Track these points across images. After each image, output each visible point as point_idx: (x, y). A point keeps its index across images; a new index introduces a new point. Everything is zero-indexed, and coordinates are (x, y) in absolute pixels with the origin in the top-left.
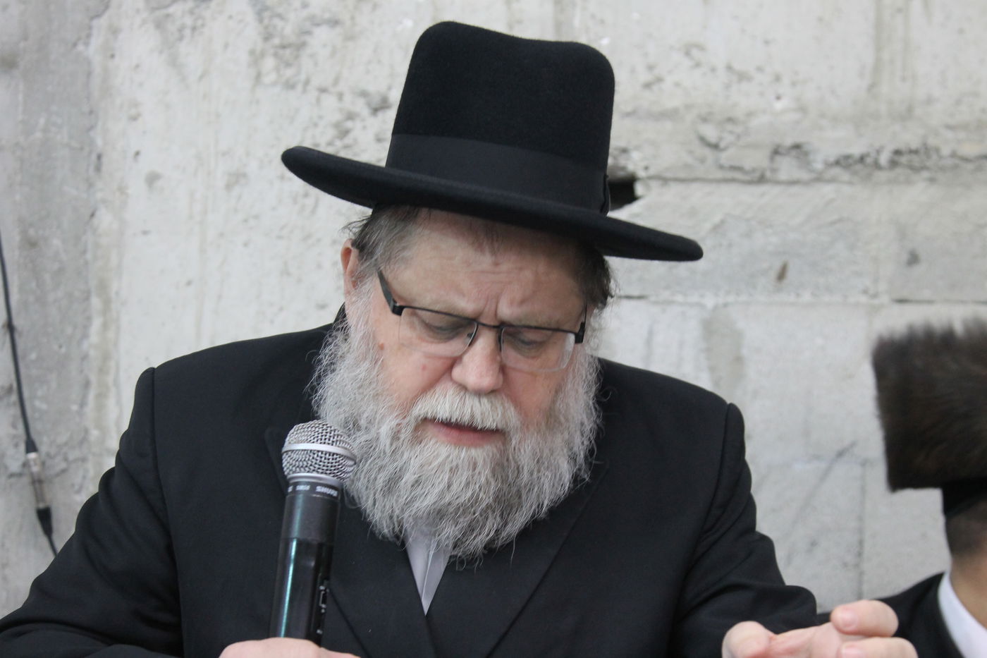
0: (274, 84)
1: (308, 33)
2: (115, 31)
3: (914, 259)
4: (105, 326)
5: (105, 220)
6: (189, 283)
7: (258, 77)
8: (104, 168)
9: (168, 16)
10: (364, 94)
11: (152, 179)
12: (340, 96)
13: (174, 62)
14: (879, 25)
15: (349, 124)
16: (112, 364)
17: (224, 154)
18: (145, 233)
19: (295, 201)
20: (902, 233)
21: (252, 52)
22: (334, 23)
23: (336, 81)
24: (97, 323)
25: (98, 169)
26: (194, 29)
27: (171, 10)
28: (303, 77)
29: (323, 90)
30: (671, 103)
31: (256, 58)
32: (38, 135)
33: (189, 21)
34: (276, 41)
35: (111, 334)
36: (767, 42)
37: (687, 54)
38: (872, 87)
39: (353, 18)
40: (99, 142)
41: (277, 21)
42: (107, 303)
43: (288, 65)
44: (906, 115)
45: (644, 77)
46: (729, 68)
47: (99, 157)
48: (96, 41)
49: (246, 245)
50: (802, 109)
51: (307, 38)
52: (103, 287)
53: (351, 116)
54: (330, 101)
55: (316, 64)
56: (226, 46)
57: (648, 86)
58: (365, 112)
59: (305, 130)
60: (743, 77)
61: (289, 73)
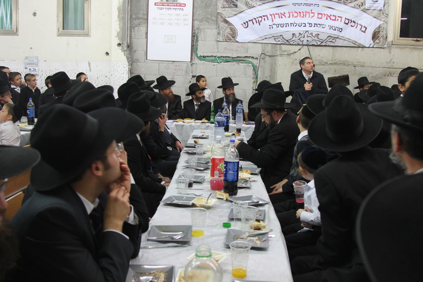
3: (335, 71)
5: (276, 68)
11: (280, 65)
14: (333, 53)
17: (285, 63)
18: (279, 69)
19: (290, 67)
20: (335, 69)
30: (317, 59)
38: (332, 58)
44: (335, 60)
50: (327, 60)
58: (295, 60)
59: (291, 61)
60: (323, 57)
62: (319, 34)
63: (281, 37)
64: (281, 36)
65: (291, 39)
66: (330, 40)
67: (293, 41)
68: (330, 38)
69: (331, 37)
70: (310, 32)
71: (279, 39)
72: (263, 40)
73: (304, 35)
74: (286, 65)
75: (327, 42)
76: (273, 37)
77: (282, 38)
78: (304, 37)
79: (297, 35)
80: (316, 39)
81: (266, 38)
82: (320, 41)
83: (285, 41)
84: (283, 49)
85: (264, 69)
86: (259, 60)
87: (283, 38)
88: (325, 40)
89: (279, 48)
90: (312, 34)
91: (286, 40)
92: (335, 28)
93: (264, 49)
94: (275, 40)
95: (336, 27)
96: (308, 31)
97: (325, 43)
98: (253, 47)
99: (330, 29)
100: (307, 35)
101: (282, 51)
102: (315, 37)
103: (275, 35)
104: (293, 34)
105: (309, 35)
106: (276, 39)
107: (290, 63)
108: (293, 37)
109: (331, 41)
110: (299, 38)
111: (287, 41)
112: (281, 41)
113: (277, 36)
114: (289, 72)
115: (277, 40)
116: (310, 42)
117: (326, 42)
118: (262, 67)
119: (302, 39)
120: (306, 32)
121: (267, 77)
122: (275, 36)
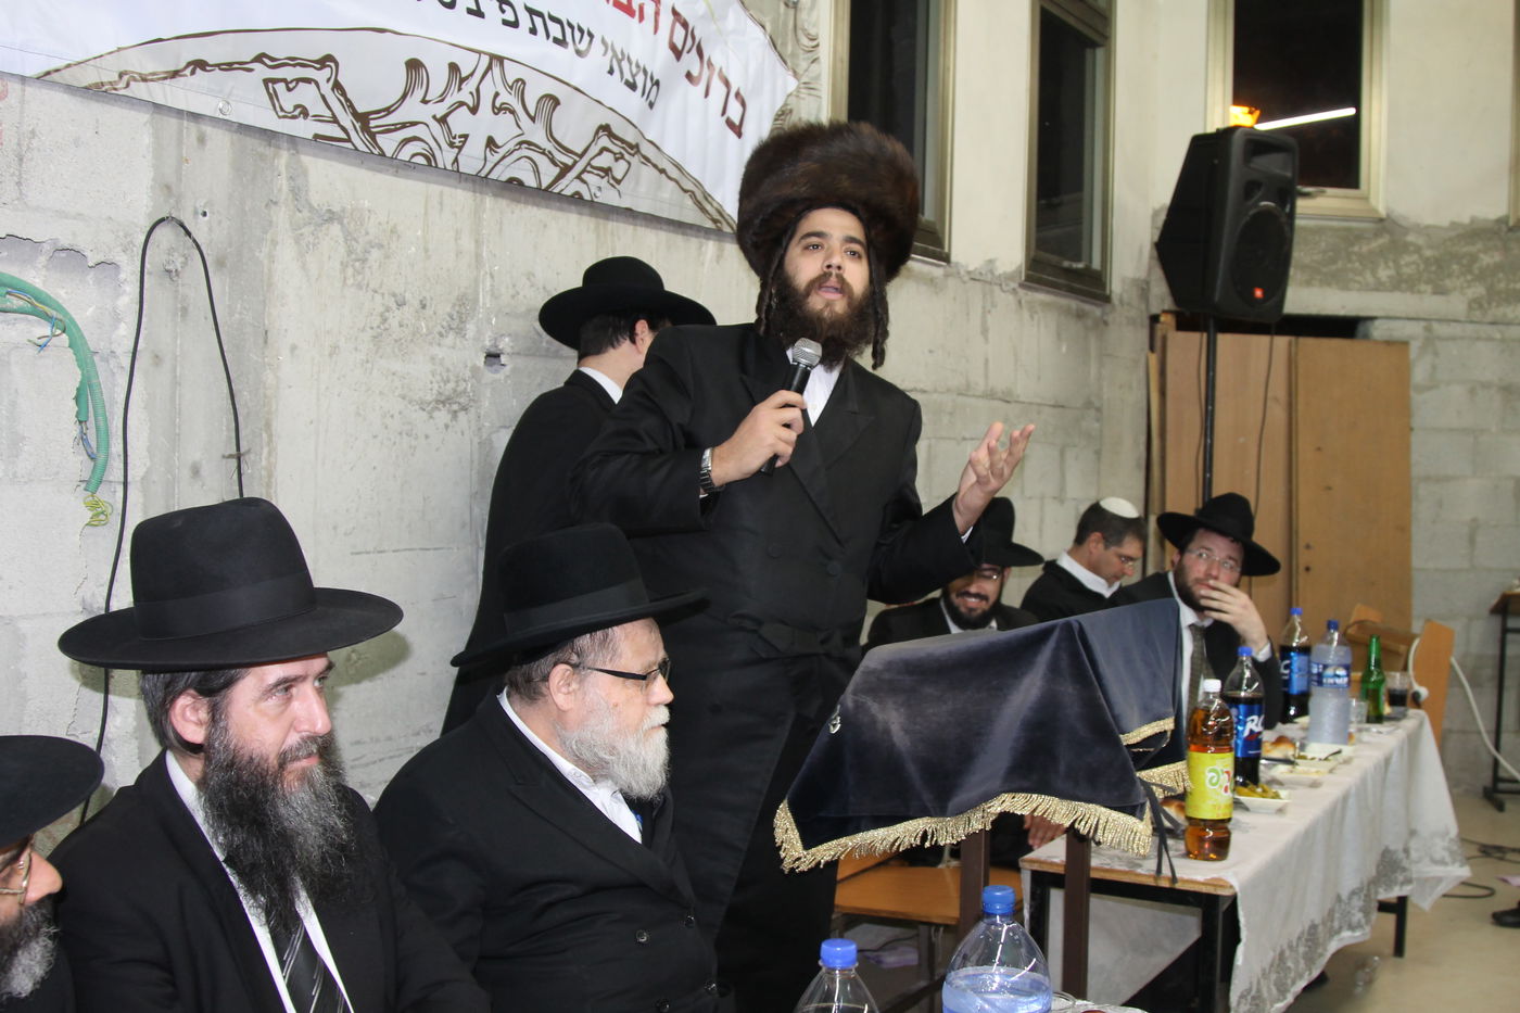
0: (353, 285)
1: (369, 252)
2: (274, 243)
4: (270, 453)
6: (311, 422)
7: (345, 279)
8: (269, 341)
9: (301, 235)
10: (394, 295)
11: (294, 348)
12: (383, 294)
13: (304, 267)
15: (387, 314)
16: (273, 480)
17: (328, 332)
18: (290, 387)
19: (362, 365)
21: (342, 263)
22: (381, 246)
23: (381, 287)
24: (266, 450)
25: (266, 342)
26: (314, 245)
27: (303, 230)
28: (365, 282)
29: (376, 292)
31: (344, 266)
32: (237, 316)
33: (311, 239)
34: (353, 256)
35: (272, 460)
36: (558, 274)
37: (528, 279)
39: (389, 244)
40: (266, 322)
41: (353, 242)
42: (270, 436)
43: (359, 273)
45: (511, 292)
46: (544, 288)
47: (266, 332)
48: (265, 250)
49: (339, 395)
51: (367, 255)
52: (268, 425)
53: (388, 309)
54: (378, 297)
55: (372, 273)
56: (330, 258)
57: (513, 297)
58: (394, 306)
59: (367, 317)
61: (359, 278)
62: (556, 102)
63: (322, 76)
64: (326, 61)
65: (388, 111)
66: (605, 160)
67: (404, 126)
68: (604, 141)
69: (612, 135)
70: (513, 72)
71: (306, 95)
72: (175, 74)
73: (478, 90)
74: (335, 349)
75: (585, 176)
76: (259, 58)
77: (326, 88)
78: (474, 110)
79: (438, 78)
80: (537, 135)
81: (200, 65)
82: (553, 161)
83: (346, 120)
84: (315, 199)
85: (176, 383)
86: (132, 289)
87: (337, 86)
88: (581, 156)
89: (283, 183)
90: (519, 86)
91: (355, 114)
92: (634, 70)
93: (179, 180)
94: (273, 96)
95: (638, 66)
96: (501, 60)
97: (579, 177)
98: (77, 142)
99: (611, 72)
100: (497, 95)
101: (306, 213)
102: (533, 119)
103: (280, 48)
104: (414, 66)
105: (506, 97)
106: (280, 87)
107: (363, 330)
108: (404, 97)
109: (607, 171)
110: (441, 110)
111: (363, 119)
112: (318, 118)
113: (294, 62)
114: (358, 414)
115: (288, 101)
116: (502, 152)
117: (584, 171)
118: (157, 359)
119: (460, 122)
120: (489, 68)
121: (205, 471)
122: (280, 53)
